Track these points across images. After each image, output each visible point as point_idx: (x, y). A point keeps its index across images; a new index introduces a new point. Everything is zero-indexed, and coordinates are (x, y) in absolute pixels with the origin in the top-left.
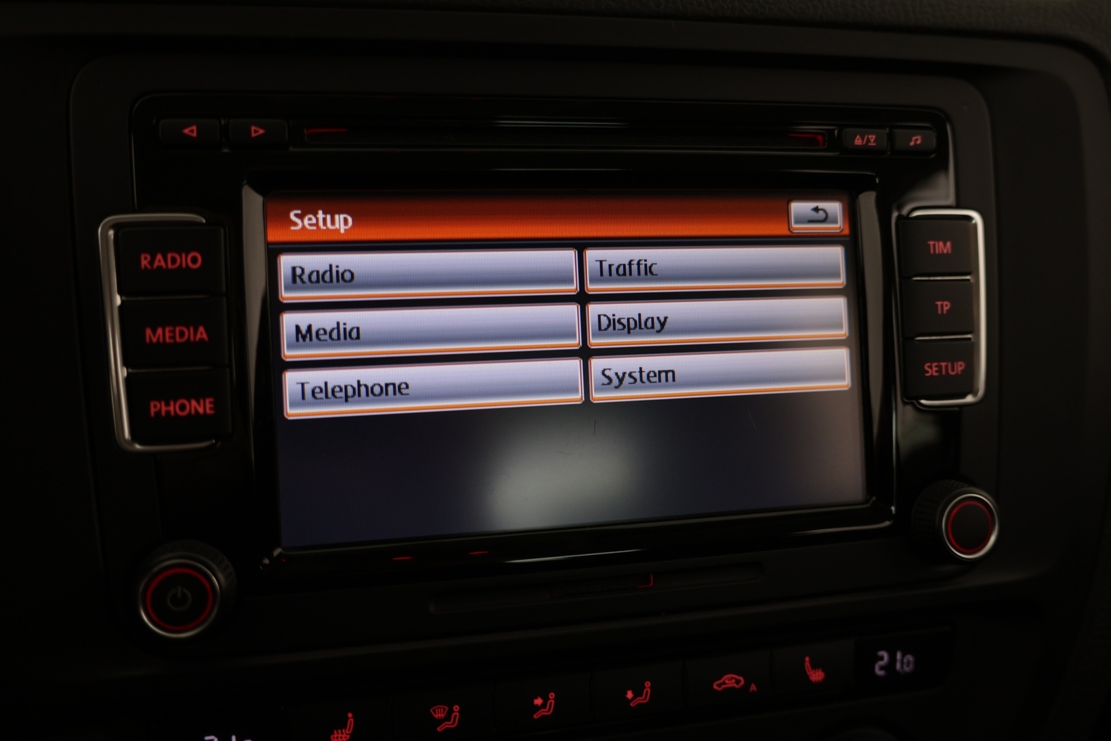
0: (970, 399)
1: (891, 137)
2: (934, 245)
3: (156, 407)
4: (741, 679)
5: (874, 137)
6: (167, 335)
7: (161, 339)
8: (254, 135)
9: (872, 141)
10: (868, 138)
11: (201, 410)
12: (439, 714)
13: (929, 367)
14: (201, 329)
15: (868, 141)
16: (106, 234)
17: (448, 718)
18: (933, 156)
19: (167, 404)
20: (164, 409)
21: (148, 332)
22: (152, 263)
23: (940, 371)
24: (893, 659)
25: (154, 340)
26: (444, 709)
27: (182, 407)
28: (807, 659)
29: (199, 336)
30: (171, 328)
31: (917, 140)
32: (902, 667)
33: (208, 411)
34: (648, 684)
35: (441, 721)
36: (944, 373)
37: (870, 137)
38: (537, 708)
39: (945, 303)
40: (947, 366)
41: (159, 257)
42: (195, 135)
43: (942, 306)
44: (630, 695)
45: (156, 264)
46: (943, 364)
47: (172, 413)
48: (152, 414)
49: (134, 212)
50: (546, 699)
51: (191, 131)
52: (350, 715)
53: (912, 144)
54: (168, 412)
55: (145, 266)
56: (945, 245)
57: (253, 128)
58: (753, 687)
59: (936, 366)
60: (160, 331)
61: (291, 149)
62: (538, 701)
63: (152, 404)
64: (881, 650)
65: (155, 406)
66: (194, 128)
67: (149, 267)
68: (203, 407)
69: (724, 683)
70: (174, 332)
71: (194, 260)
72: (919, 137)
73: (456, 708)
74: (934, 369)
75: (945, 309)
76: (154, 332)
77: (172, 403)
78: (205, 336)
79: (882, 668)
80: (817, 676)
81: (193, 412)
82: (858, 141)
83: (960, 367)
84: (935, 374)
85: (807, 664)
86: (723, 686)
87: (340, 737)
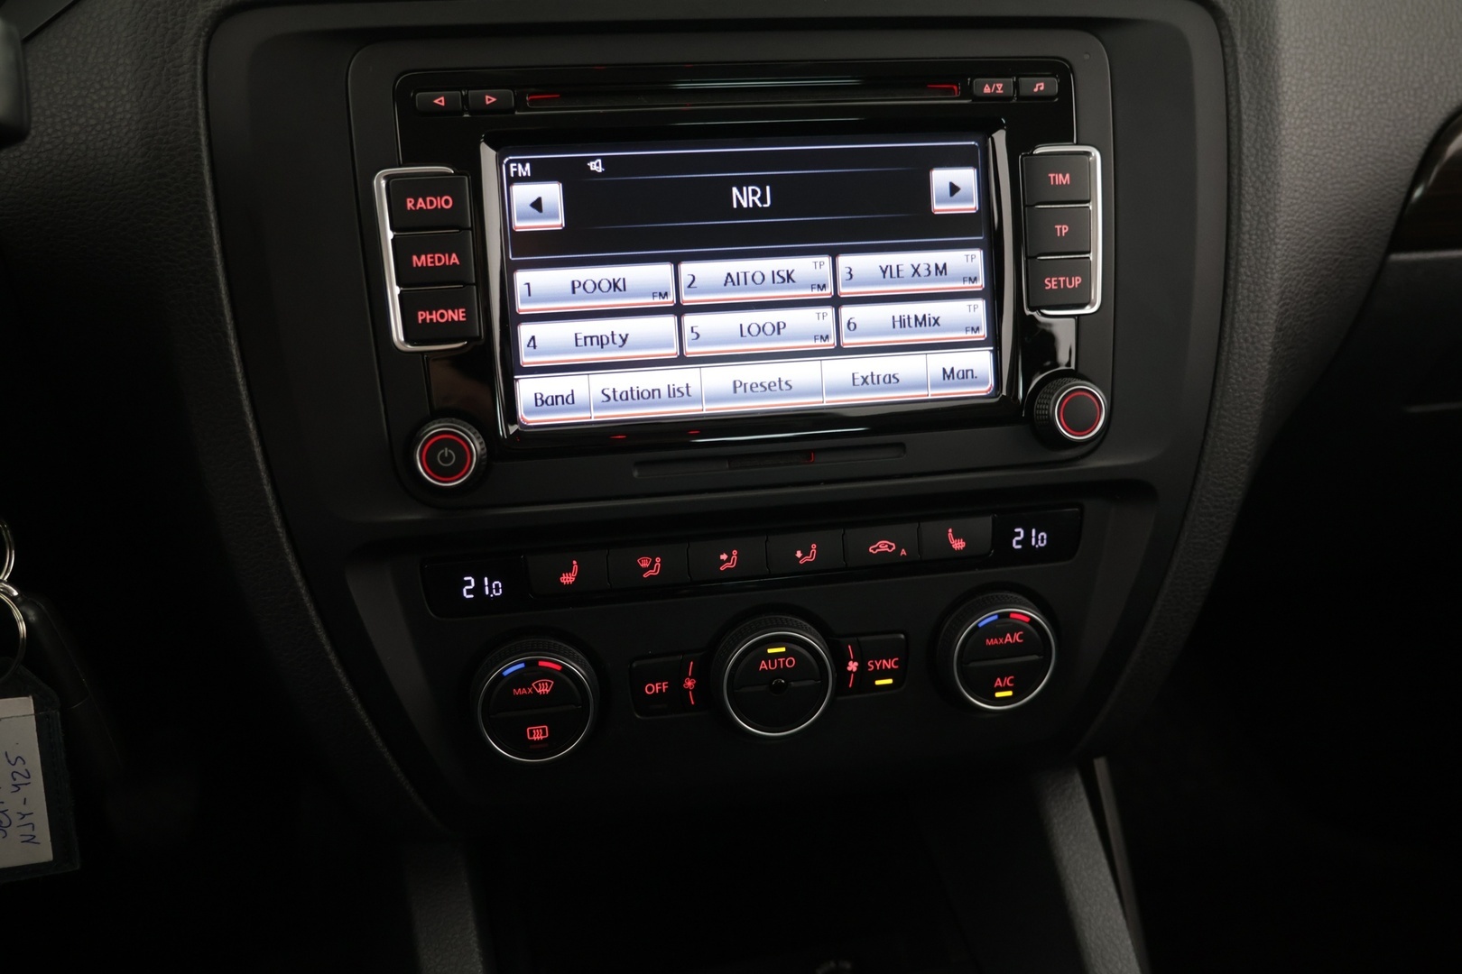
0: (1088, 310)
1: (1016, 85)
2: (1054, 177)
3: (422, 316)
4: (893, 544)
5: (1001, 85)
6: (429, 260)
7: (425, 265)
8: (488, 103)
9: (1000, 89)
10: (996, 87)
11: (456, 318)
12: (645, 564)
13: (1048, 281)
14: (454, 255)
15: (996, 88)
16: (380, 184)
17: (651, 567)
18: (1057, 100)
19: (431, 314)
20: (428, 317)
21: (415, 258)
22: (415, 205)
23: (1059, 284)
24: (1028, 536)
25: (420, 265)
26: (649, 560)
27: (442, 316)
28: (950, 530)
29: (452, 261)
30: (432, 255)
31: (1039, 87)
32: (1037, 543)
33: (461, 319)
34: (814, 546)
35: (646, 570)
36: (1062, 286)
37: (998, 85)
38: (723, 562)
39: (1064, 227)
40: (1065, 281)
41: (420, 200)
42: (443, 104)
43: (1061, 229)
44: (799, 554)
45: (419, 206)
46: (1062, 279)
47: (435, 321)
48: (420, 322)
49: (400, 166)
50: (730, 556)
51: (440, 101)
52: (575, 562)
53: (1036, 90)
54: (431, 319)
55: (410, 208)
56: (1064, 177)
57: (487, 97)
58: (903, 552)
59: (1055, 281)
60: (423, 257)
61: (516, 113)
62: (724, 557)
63: (420, 313)
64: (1018, 527)
65: (422, 315)
66: (442, 98)
67: (413, 208)
68: (457, 315)
69: (878, 548)
70: (433, 258)
71: (447, 202)
72: (1042, 84)
73: (658, 560)
74: (1053, 283)
75: (1064, 232)
76: (419, 259)
77: (434, 312)
78: (457, 261)
79: (1018, 543)
80: (959, 545)
81: (450, 320)
82: (987, 90)
83: (1077, 281)
84: (1053, 287)
85: (950, 535)
86: (877, 550)
87: (568, 579)
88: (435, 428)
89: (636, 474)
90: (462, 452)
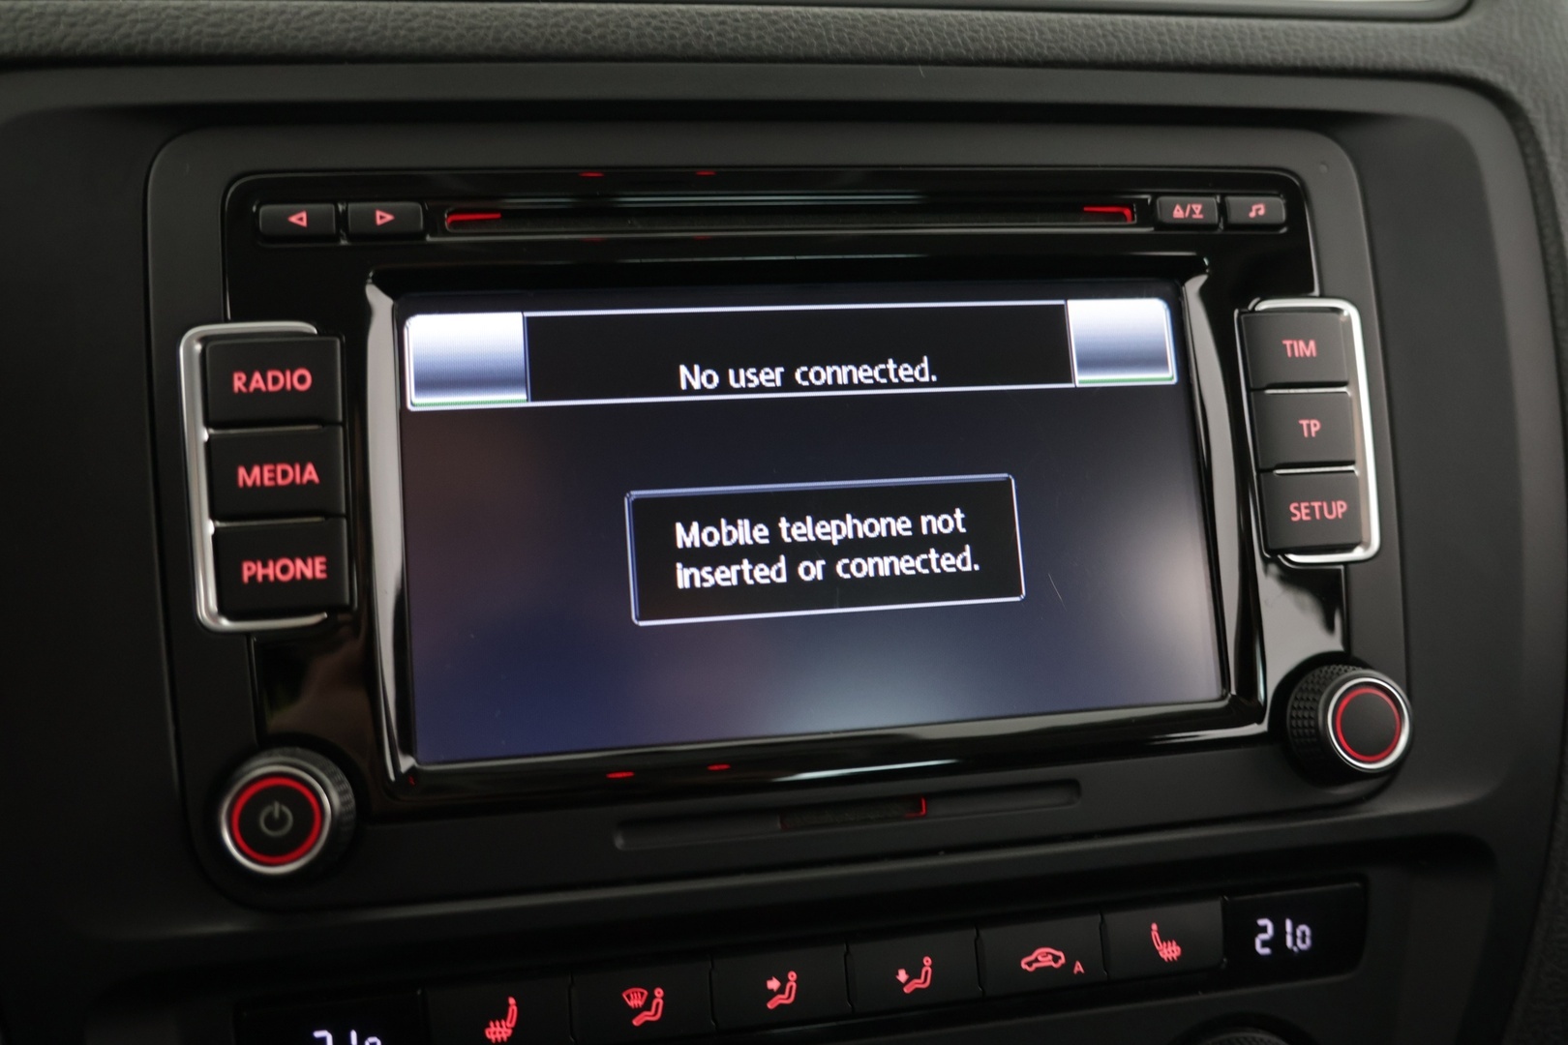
0: (1359, 553)
1: (1223, 209)
2: (1292, 346)
3: (251, 570)
4: (1061, 954)
5: (1200, 207)
6: (266, 475)
7: (258, 482)
8: (379, 222)
9: (1197, 212)
10: (1192, 209)
11: (309, 574)
12: (635, 1001)
13: (1295, 508)
14: (310, 468)
15: (1192, 211)
16: (190, 348)
17: (647, 1006)
18: (1284, 230)
19: (265, 566)
20: (261, 572)
21: (242, 472)
22: (247, 384)
23: (1312, 513)
24: (1280, 931)
25: (250, 483)
26: (642, 994)
27: (285, 570)
28: (1154, 927)
29: (306, 477)
30: (271, 467)
31: (1258, 210)
32: (1295, 943)
33: (319, 575)
34: (927, 961)
35: (638, 1011)
36: (1318, 516)
37: (1194, 207)
38: (772, 994)
39: (1313, 422)
40: (1321, 508)
41: (257, 376)
42: (304, 223)
43: (1309, 426)
44: (902, 976)
45: (253, 386)
46: (1316, 505)
47: (272, 578)
48: (246, 579)
49: (226, 321)
50: (784, 981)
51: (300, 218)
52: (512, 1001)
53: (1252, 214)
54: (265, 577)
55: (239, 389)
56: (1307, 345)
57: (378, 213)
58: (1079, 967)
59: (1306, 508)
60: (256, 470)
61: (429, 238)
62: (773, 984)
63: (245, 566)
64: (1263, 917)
65: (249, 569)
66: (304, 215)
67: (244, 389)
68: (313, 569)
69: (1036, 960)
70: (274, 471)
71: (302, 379)
72: (1262, 206)
73: (659, 992)
74: (1304, 511)
75: (1314, 430)
76: (249, 472)
77: (271, 564)
78: (315, 477)
79: (1265, 944)
80: (1169, 951)
81: (299, 576)
82: (1178, 213)
83: (1340, 508)
84: (1305, 518)
85: (1155, 934)
86: (1035, 965)
87: (499, 1031)
88: (262, 767)
89: (619, 842)
90: (305, 808)
